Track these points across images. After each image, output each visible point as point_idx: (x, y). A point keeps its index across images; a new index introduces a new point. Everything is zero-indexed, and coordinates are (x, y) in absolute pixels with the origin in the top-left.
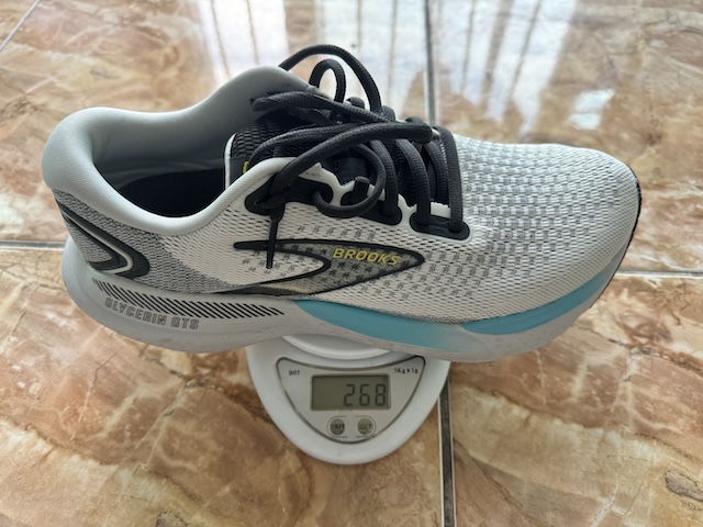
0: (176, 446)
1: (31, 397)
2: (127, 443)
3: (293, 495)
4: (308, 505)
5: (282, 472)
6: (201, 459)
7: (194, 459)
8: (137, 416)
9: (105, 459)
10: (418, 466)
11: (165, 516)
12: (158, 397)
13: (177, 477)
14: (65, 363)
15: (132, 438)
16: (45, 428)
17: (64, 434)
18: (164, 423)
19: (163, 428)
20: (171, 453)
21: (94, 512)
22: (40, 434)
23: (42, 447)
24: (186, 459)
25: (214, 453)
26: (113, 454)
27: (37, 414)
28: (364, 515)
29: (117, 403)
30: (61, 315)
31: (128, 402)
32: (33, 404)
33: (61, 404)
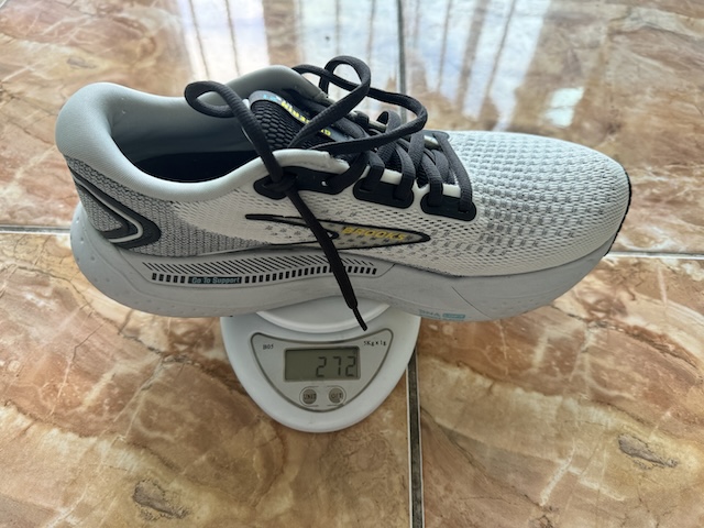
0: (154, 419)
1: (11, 374)
2: (106, 416)
3: (268, 462)
4: (282, 472)
5: (257, 440)
6: (179, 429)
7: (172, 430)
8: (116, 391)
9: (83, 431)
10: (387, 433)
11: (143, 485)
12: (136, 372)
13: (154, 447)
14: (44, 342)
15: (111, 411)
16: (25, 404)
17: (44, 409)
18: (142, 397)
19: (141, 402)
20: (149, 424)
21: (74, 482)
22: (20, 410)
23: (22, 421)
24: (164, 430)
25: (191, 424)
26: (92, 426)
27: (16, 390)
28: (335, 479)
29: (96, 379)
30: (40, 295)
31: (107, 378)
32: (13, 381)
33: (41, 379)
